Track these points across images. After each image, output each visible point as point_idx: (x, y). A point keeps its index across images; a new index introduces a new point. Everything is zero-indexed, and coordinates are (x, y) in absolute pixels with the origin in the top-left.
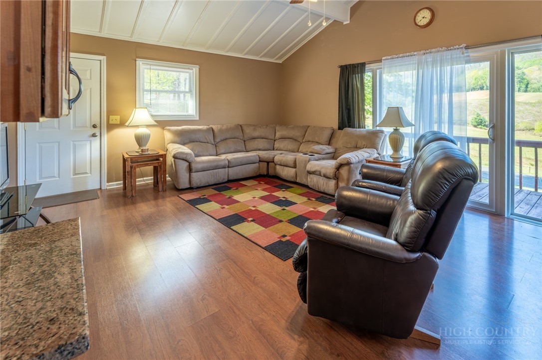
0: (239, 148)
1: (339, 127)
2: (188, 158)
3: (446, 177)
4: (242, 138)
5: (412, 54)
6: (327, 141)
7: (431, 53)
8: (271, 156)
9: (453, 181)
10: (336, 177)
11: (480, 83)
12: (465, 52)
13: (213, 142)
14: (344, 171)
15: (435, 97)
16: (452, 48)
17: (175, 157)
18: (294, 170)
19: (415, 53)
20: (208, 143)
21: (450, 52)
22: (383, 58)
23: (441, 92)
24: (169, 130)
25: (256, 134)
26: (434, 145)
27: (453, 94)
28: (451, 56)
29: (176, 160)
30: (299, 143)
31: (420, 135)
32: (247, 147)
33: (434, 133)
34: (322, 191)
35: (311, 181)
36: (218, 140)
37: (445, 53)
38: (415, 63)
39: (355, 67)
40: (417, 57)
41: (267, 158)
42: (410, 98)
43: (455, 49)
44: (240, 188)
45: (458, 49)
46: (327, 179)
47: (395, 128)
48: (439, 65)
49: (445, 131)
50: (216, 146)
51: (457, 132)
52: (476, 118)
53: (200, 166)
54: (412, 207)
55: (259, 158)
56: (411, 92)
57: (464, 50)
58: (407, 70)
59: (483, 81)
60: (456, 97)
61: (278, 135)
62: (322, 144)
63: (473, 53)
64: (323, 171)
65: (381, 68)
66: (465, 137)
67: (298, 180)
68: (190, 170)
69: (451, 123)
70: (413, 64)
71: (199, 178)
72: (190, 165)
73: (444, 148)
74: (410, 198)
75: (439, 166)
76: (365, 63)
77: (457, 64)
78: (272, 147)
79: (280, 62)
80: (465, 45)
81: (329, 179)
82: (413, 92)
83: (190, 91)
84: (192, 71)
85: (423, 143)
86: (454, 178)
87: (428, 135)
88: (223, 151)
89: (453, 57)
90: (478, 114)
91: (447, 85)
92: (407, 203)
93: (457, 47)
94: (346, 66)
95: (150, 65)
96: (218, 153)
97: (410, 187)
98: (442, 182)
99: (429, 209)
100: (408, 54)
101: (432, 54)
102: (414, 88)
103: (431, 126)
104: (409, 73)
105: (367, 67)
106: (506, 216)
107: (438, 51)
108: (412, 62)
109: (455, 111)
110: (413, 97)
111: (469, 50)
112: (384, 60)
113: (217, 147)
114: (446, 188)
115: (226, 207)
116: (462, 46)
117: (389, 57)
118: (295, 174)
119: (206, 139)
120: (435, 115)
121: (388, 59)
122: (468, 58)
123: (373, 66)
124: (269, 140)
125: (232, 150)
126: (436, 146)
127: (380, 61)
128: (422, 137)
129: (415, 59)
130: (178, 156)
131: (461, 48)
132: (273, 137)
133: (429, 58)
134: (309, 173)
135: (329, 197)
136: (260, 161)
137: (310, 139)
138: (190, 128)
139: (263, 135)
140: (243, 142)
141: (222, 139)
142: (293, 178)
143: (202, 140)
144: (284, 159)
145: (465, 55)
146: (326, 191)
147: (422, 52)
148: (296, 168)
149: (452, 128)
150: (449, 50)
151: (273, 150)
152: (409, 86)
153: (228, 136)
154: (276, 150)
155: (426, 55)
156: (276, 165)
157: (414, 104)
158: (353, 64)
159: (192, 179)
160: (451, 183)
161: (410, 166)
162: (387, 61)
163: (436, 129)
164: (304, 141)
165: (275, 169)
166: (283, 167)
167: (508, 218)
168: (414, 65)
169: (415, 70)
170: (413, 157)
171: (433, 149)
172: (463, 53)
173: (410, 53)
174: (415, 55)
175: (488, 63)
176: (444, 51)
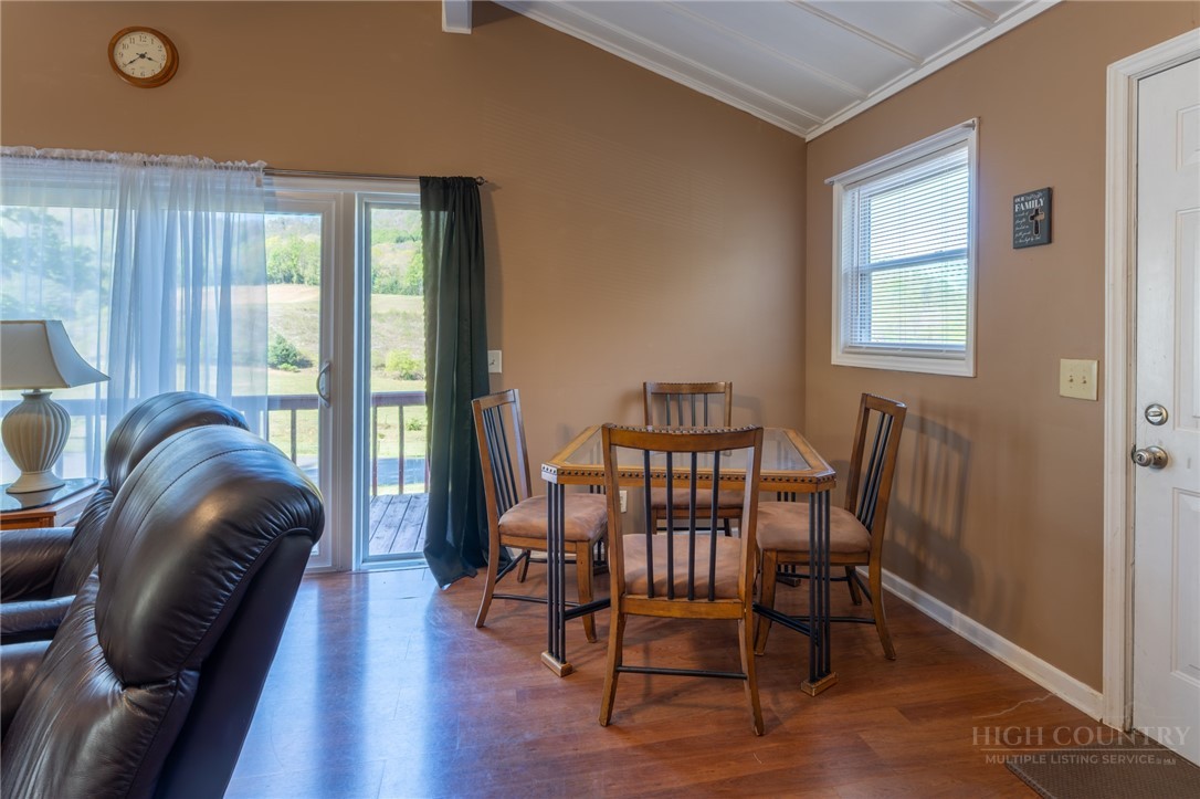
3: (234, 545)
5: (100, 157)
7: (166, 164)
9: (253, 553)
11: (283, 266)
12: (263, 181)
15: (179, 293)
16: (229, 163)
19: (113, 156)
21: (223, 174)
23: (197, 279)
26: (185, 443)
27: (233, 288)
28: (228, 186)
31: (130, 409)
33: (179, 399)
37: (210, 174)
38: (113, 187)
40: (118, 169)
42: (91, 295)
43: (239, 169)
45: (246, 169)
47: (30, 391)
48: (191, 205)
49: (209, 387)
51: (241, 386)
52: (275, 348)
54: (103, 682)
56: (94, 276)
57: (262, 175)
58: (84, 205)
59: (290, 263)
60: (240, 297)
63: (282, 188)
66: (261, 398)
69: (225, 361)
70: (104, 188)
73: (219, 451)
74: (95, 640)
75: (209, 513)
77: (244, 210)
80: (265, 164)
82: (103, 275)
85: (140, 432)
86: (255, 545)
87: (158, 406)
89: (232, 188)
90: (279, 337)
91: (213, 262)
92: (80, 664)
93: (244, 163)
97: (92, 598)
98: (219, 569)
99: (172, 672)
100: (84, 153)
101: (171, 170)
102: (110, 266)
103: (165, 374)
104: (88, 216)
106: (354, 569)
107: (190, 166)
108: (100, 182)
109: (236, 329)
110: (102, 291)
111: (275, 180)
114: (232, 581)
116: (256, 165)
120: (179, 342)
122: (272, 198)
126: (193, 445)
128: (137, 414)
129: (111, 175)
131: (255, 169)
133: (162, 178)
145: (266, 189)
147: (137, 157)
149: (229, 374)
150: (220, 168)
152: (87, 258)
155: (149, 168)
157: (106, 310)
160: (248, 560)
161: (91, 513)
163: (180, 385)
167: (358, 573)
168: (108, 192)
169: (111, 206)
170: (103, 477)
171: (183, 457)
172: (259, 184)
173: (91, 153)
174: (110, 161)
175: (319, 218)
176: (205, 168)
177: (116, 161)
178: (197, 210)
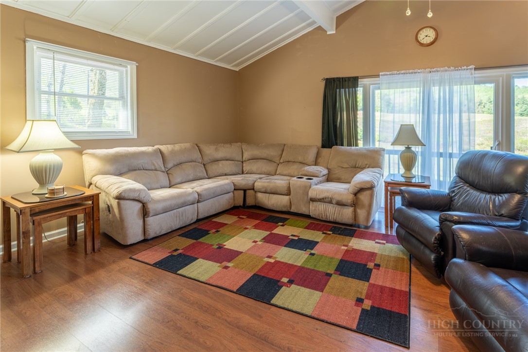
0: (199, 175)
1: (322, 145)
2: (142, 197)
4: (200, 161)
5: (416, 72)
6: (313, 161)
7: (438, 71)
8: (251, 183)
10: (355, 204)
13: (163, 169)
14: (364, 197)
16: (460, 68)
17: (119, 198)
18: (287, 198)
19: (419, 71)
20: (156, 170)
21: (458, 72)
22: (380, 74)
24: (93, 155)
25: (220, 154)
28: (460, 76)
29: (122, 202)
30: (276, 164)
32: (210, 172)
34: (332, 220)
35: (315, 210)
36: (170, 165)
37: (453, 73)
38: (420, 81)
39: (345, 81)
40: (421, 74)
41: (245, 184)
43: (464, 69)
44: (221, 229)
45: (467, 69)
46: (340, 206)
47: (407, 146)
50: (167, 174)
53: (160, 206)
55: (234, 185)
57: (473, 71)
60: (466, 117)
61: (246, 155)
62: (309, 165)
64: (337, 197)
65: (379, 84)
67: (293, 210)
68: (145, 213)
70: (417, 81)
71: (157, 225)
72: (144, 206)
76: (358, 77)
77: (466, 84)
78: (241, 170)
79: (237, 69)
80: (474, 66)
81: (343, 207)
83: (122, 97)
84: (124, 69)
88: (179, 180)
89: (462, 76)
93: (465, 67)
94: (334, 79)
95: (54, 52)
96: (172, 184)
100: (411, 71)
101: (439, 73)
105: (361, 82)
107: (446, 71)
108: (416, 79)
111: (478, 72)
112: (382, 75)
113: (170, 176)
115: (230, 264)
116: (470, 67)
117: (388, 73)
118: (289, 202)
119: (154, 165)
121: (387, 75)
122: (476, 79)
123: (365, 81)
124: (236, 162)
125: (191, 177)
127: (378, 76)
129: (420, 77)
130: (126, 195)
131: (471, 69)
132: (240, 158)
133: (436, 76)
134: (313, 200)
135: (343, 227)
136: (235, 189)
137: (291, 159)
138: (128, 151)
139: (228, 155)
140: (203, 165)
141: (175, 163)
142: (285, 207)
143: (147, 167)
144: (272, 185)
145: (474, 76)
146: (338, 220)
147: (427, 70)
148: (290, 195)
150: (457, 70)
151: (243, 173)
153: (183, 159)
154: (247, 173)
155: (432, 73)
156: (256, 192)
158: (343, 78)
159: (147, 227)
162: (385, 76)
164: (281, 161)
165: (256, 198)
166: (268, 195)
168: (418, 83)
172: (472, 74)
173: (413, 71)
174: (419, 73)
175: (492, 85)
176: (452, 70)
177: (421, 72)
178: (449, 86)
